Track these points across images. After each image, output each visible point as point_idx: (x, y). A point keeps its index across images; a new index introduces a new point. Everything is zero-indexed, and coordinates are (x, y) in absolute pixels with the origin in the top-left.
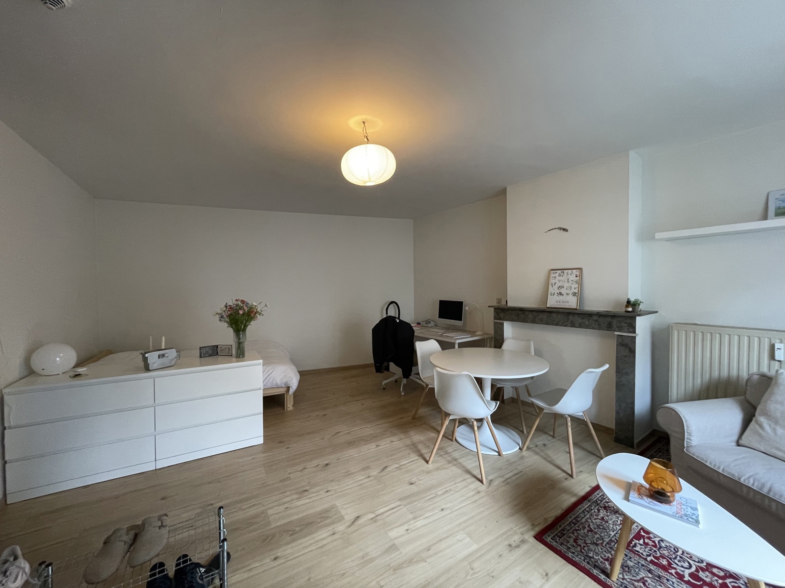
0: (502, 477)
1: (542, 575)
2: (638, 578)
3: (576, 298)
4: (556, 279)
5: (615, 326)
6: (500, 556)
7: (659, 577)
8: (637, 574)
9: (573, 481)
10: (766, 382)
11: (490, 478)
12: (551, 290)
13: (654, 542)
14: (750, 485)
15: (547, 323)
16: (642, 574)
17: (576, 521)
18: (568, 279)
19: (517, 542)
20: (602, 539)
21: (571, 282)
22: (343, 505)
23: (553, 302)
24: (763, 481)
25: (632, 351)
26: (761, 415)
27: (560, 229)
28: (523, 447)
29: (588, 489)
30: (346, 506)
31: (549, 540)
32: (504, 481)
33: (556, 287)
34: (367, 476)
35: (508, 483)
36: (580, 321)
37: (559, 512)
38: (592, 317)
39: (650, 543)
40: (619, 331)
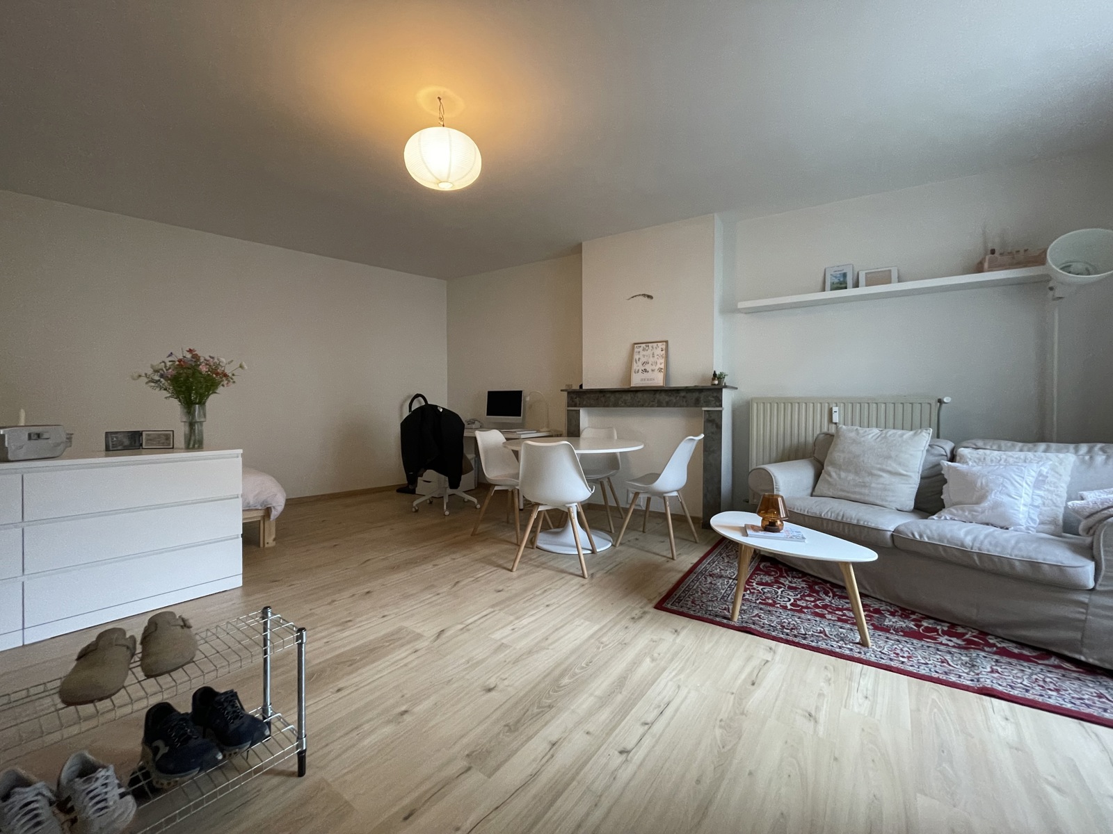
0: (603, 569)
1: (672, 632)
2: (754, 615)
3: (662, 374)
4: (641, 355)
5: (702, 402)
6: (626, 628)
7: (769, 611)
8: (752, 613)
9: (675, 562)
10: (829, 440)
11: (591, 572)
12: (635, 367)
13: (758, 590)
14: (829, 517)
15: (632, 405)
16: (756, 612)
17: (689, 588)
18: (653, 354)
19: (639, 614)
20: (716, 597)
21: (656, 357)
22: (416, 624)
23: (637, 381)
24: (837, 511)
25: (719, 427)
26: (828, 466)
27: (644, 295)
28: (616, 544)
29: (691, 566)
30: (419, 625)
31: (669, 606)
32: (606, 573)
33: (640, 363)
34: (435, 594)
35: (610, 574)
36: (667, 399)
37: (670, 586)
38: (679, 393)
39: (756, 591)
40: (707, 406)
